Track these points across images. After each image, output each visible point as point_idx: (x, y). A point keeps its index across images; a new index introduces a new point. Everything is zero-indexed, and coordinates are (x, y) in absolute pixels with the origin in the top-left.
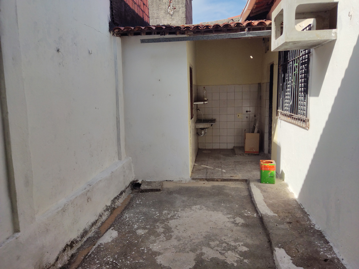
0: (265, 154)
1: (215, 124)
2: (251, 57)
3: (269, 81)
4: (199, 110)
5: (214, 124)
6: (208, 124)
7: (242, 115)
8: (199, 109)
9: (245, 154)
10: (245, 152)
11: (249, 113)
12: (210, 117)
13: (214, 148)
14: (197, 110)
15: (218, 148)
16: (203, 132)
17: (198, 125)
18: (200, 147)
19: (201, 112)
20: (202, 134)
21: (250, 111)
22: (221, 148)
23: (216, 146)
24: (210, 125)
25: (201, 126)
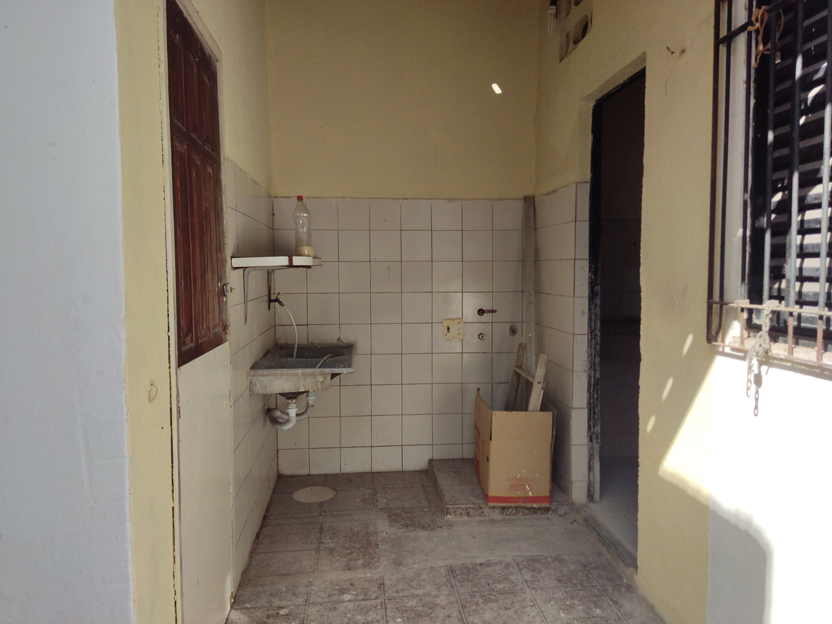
0: (573, 503)
1: (350, 370)
2: (497, 89)
3: (588, 175)
4: (280, 303)
5: (345, 371)
6: (317, 370)
7: (460, 325)
8: (277, 300)
9: (486, 510)
10: (487, 498)
11: (486, 317)
12: (330, 335)
13: (346, 469)
14: (270, 301)
15: (366, 468)
16: (293, 412)
17: (266, 380)
18: (287, 470)
19: (286, 313)
20: (288, 421)
21: (493, 311)
22: (378, 467)
23: (355, 463)
24: (324, 375)
25: (280, 381)
